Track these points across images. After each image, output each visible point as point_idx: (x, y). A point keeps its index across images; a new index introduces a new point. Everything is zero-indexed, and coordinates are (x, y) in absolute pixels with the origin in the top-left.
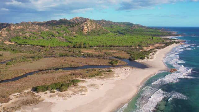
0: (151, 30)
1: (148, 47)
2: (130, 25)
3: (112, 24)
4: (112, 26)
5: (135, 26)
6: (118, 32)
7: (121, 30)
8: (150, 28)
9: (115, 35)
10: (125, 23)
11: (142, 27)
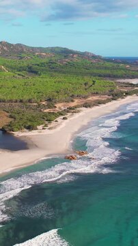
0: (108, 64)
1: (68, 102)
2: (66, 53)
3: (22, 52)
4: (23, 55)
5: (72, 57)
6: (30, 68)
7: (38, 65)
8: (109, 60)
9: (17, 75)
10: (56, 49)
11: (94, 57)
